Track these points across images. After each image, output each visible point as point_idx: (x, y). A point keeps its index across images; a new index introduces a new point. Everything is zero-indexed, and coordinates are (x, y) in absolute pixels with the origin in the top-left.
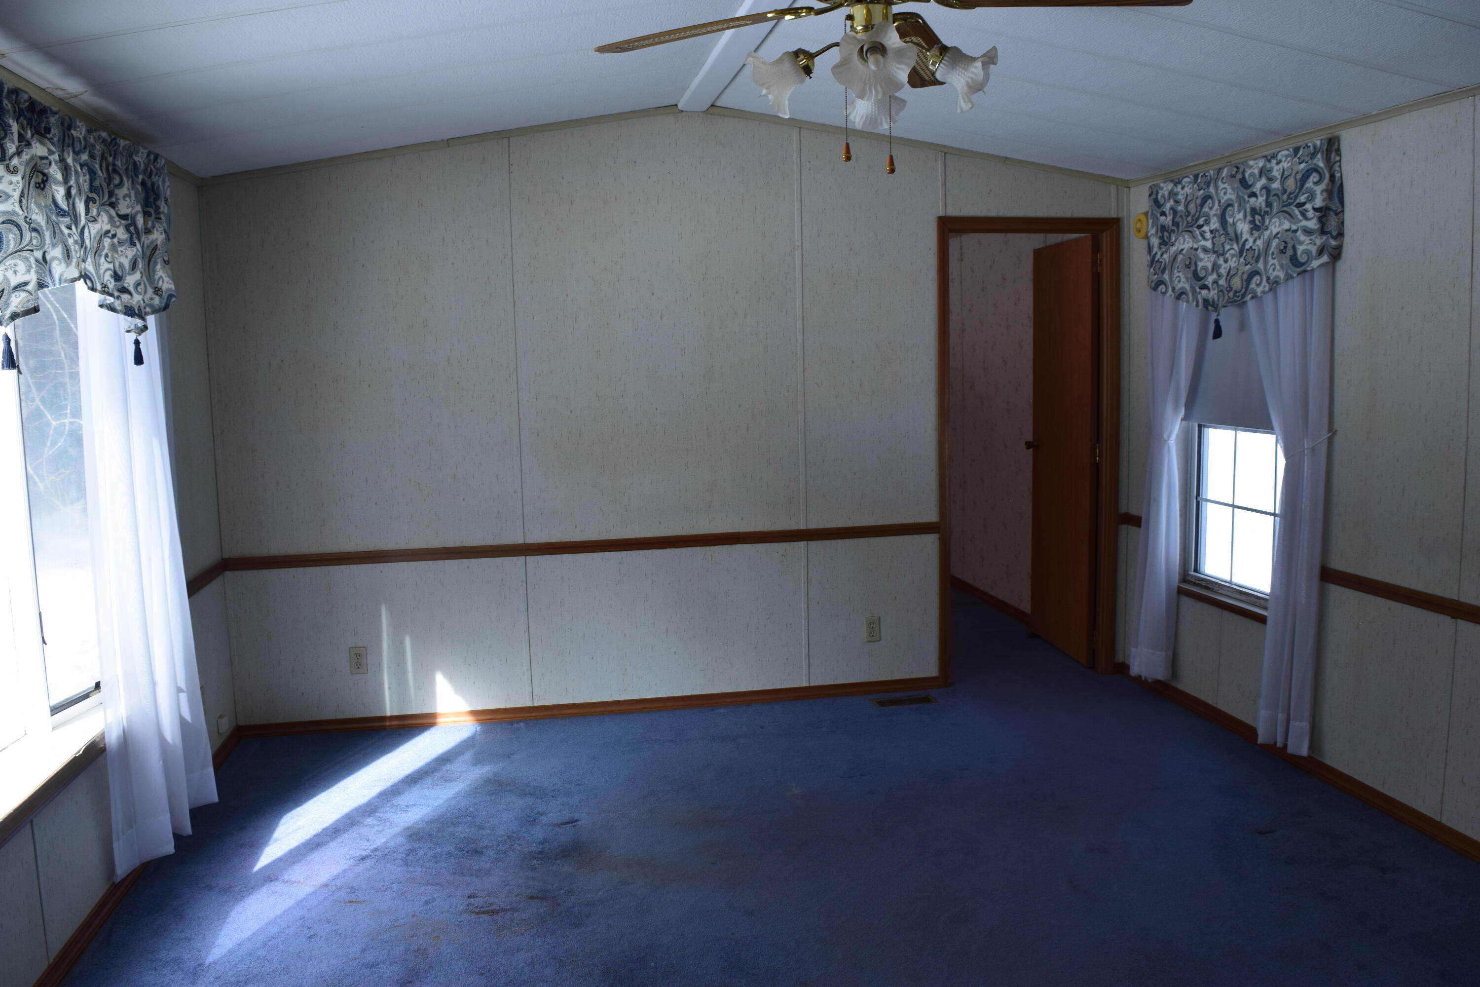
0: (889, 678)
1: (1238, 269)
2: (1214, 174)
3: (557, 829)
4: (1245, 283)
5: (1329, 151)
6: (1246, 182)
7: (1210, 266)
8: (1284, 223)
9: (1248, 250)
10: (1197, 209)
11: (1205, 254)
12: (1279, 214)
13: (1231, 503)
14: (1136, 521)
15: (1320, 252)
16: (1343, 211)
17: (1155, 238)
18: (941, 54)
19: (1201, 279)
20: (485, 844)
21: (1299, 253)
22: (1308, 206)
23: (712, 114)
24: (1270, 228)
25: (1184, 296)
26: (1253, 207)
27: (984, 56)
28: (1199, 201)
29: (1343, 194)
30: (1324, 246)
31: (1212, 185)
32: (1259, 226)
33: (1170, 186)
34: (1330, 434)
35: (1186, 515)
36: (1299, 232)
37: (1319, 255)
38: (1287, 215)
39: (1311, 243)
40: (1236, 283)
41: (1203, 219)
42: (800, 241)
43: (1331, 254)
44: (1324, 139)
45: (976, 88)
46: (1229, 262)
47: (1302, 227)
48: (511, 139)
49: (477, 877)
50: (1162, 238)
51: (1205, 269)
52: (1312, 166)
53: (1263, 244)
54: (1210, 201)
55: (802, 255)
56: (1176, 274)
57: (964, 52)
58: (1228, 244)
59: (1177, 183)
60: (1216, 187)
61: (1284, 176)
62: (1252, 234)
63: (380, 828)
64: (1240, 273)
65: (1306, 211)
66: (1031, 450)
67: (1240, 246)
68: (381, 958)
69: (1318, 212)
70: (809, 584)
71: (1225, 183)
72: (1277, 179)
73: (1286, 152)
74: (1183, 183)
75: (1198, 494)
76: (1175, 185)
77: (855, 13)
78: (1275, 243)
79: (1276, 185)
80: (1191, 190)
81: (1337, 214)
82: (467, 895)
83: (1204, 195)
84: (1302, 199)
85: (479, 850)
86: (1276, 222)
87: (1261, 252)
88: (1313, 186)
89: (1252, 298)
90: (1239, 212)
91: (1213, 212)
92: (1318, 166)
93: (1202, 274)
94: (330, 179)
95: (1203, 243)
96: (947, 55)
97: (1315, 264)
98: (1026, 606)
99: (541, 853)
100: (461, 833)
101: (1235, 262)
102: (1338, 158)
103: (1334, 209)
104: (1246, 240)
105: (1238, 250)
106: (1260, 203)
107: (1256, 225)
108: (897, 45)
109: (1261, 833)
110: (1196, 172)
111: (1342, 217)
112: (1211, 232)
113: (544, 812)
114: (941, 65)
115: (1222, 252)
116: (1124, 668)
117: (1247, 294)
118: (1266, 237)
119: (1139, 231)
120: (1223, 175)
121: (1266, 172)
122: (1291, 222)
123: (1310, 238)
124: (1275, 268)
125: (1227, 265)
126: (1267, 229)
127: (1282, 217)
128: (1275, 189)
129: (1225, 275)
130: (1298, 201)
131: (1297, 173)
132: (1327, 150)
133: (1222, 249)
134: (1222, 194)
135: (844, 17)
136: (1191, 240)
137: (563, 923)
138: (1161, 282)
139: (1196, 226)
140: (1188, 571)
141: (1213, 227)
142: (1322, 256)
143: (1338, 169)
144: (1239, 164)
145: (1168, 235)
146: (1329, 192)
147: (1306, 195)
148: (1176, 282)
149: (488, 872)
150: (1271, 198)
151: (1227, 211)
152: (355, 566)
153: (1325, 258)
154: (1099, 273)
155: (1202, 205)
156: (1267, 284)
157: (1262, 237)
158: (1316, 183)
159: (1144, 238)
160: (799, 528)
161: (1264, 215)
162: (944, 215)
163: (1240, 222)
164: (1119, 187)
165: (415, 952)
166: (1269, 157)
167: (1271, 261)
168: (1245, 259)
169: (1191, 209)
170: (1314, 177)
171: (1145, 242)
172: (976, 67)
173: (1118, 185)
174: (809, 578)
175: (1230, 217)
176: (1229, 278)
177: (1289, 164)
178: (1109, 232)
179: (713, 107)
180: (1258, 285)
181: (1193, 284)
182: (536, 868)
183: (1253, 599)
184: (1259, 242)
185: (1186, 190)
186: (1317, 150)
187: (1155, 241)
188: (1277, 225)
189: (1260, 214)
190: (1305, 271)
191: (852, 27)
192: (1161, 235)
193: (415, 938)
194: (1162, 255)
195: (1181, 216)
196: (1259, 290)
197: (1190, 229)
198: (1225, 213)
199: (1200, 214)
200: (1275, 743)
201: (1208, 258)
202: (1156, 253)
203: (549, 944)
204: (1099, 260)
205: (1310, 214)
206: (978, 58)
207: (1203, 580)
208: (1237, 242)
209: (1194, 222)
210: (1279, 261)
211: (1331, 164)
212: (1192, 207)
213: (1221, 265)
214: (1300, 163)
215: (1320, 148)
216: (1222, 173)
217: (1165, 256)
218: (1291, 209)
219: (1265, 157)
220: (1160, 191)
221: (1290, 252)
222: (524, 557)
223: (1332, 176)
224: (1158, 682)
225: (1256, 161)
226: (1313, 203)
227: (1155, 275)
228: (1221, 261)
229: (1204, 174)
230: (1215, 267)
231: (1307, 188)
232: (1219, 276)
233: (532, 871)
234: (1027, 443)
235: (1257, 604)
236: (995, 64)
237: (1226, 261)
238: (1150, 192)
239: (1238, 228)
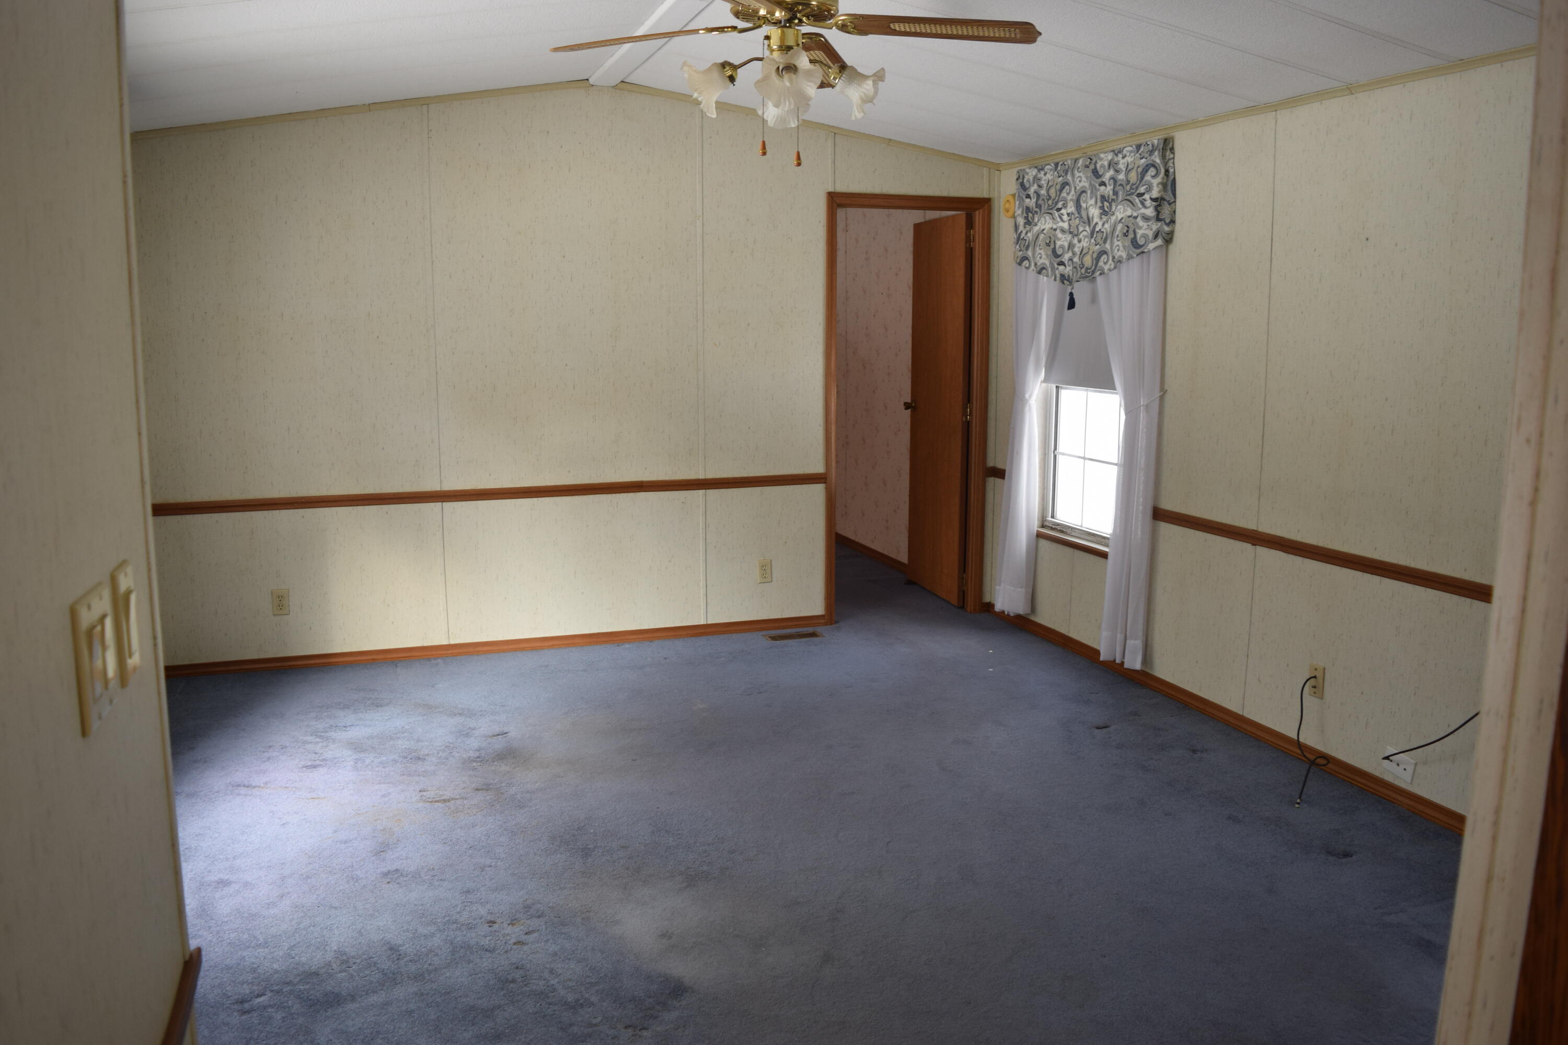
0: (779, 617)
1: (1089, 249)
2: (1071, 163)
3: (490, 739)
4: (1094, 261)
5: (1164, 149)
6: (1097, 172)
7: (1066, 244)
8: (1127, 210)
9: (1098, 232)
10: (1057, 195)
11: (1062, 234)
12: (1123, 202)
13: (1083, 456)
14: (1000, 473)
15: (1156, 236)
16: (1175, 202)
17: (1021, 218)
18: (840, 72)
19: (1059, 256)
20: (426, 753)
21: (1138, 236)
22: (1147, 196)
23: (621, 89)
24: (1116, 213)
25: (1044, 271)
26: (1102, 194)
27: (874, 75)
28: (1058, 187)
29: (1175, 187)
30: (1159, 231)
31: (1069, 173)
32: (1107, 212)
33: (1034, 172)
34: (1162, 393)
35: (1045, 467)
36: (1139, 218)
37: (1155, 239)
38: (1130, 204)
39: (1148, 228)
40: (1088, 261)
41: (1061, 203)
42: (701, 211)
43: (1164, 239)
44: (1161, 139)
45: (868, 100)
46: (1082, 242)
47: (1142, 214)
48: (429, 105)
49: (424, 776)
50: (1026, 218)
51: (1062, 248)
52: (1150, 162)
53: (1110, 227)
54: (1067, 187)
55: (703, 225)
56: (1038, 251)
57: (859, 71)
58: (1082, 226)
59: (1040, 169)
60: (1073, 175)
61: (1128, 169)
62: (1101, 218)
63: (325, 744)
64: (1091, 252)
65: (1145, 200)
66: (909, 410)
67: (1091, 228)
68: (352, 836)
69: (1155, 202)
70: (707, 529)
71: (1080, 172)
72: (1123, 171)
73: (1130, 149)
74: (1046, 170)
75: (1055, 449)
76: (1039, 171)
77: (772, 34)
78: (1119, 227)
79: (1121, 177)
80: (1052, 177)
81: (1170, 204)
82: (419, 790)
83: (1063, 182)
84: (1142, 190)
85: (421, 757)
86: (1121, 208)
87: (1108, 234)
88: (1150, 179)
89: (1101, 274)
90: (1091, 198)
91: (1069, 197)
92: (1155, 162)
93: (1059, 252)
94: (253, 138)
95: (1061, 224)
96: (845, 72)
97: (1151, 246)
98: (904, 558)
99: (478, 757)
100: (402, 745)
101: (1087, 242)
102: (1172, 156)
103: (1168, 199)
104: (1096, 224)
105: (1089, 232)
106: (1109, 191)
107: (1104, 210)
108: (807, 67)
109: (1098, 728)
110: (1057, 161)
111: (1174, 207)
112: (1068, 214)
113: (475, 727)
114: (840, 80)
115: (1076, 233)
116: (989, 607)
117: (1097, 270)
118: (1112, 221)
119: (1007, 211)
120: (1079, 165)
121: (1114, 164)
122: (1132, 209)
123: (1148, 224)
124: (1119, 248)
125: (1081, 245)
126: (1113, 214)
127: (1125, 205)
128: (1120, 180)
129: (1079, 253)
130: (1138, 192)
131: (1138, 167)
132: (1163, 149)
133: (1077, 230)
134: (1077, 182)
135: (763, 38)
136: (1051, 221)
137: (509, 806)
138: (1025, 258)
139: (1055, 209)
140: (1046, 518)
141: (1069, 210)
142: (1157, 240)
143: (1172, 165)
144: (1092, 156)
145: (1031, 215)
146: (1164, 185)
147: (1145, 187)
148: (1038, 258)
149: (434, 773)
150: (1118, 188)
151: (1082, 197)
152: (278, 511)
153: (1159, 242)
154: (972, 248)
155: (1061, 190)
156: (1112, 263)
157: (1109, 222)
158: (1153, 177)
159: (1011, 217)
160: (698, 478)
161: (1111, 203)
162: (833, 191)
163: (1092, 207)
164: (991, 170)
165: (381, 831)
166: (1116, 152)
167: (1116, 243)
168: (1095, 240)
169: (1052, 194)
170: (1152, 171)
171: (1012, 221)
172: (867, 84)
173: (990, 169)
174: (707, 524)
175: (1084, 203)
176: (1081, 256)
177: (1133, 159)
178: (981, 210)
179: (622, 83)
180: (1105, 263)
181: (1052, 261)
182: (476, 768)
183: (1100, 539)
184: (1107, 226)
185: (1048, 176)
186: (1155, 148)
187: (1021, 221)
188: (1121, 212)
189: (1108, 201)
190: (1143, 252)
191: (769, 45)
192: (1026, 215)
193: (379, 822)
194: (1026, 233)
195: (1043, 200)
196: (1106, 267)
197: (1050, 211)
198: (1080, 199)
199: (1059, 198)
200: (1115, 660)
201: (1065, 238)
202: (1022, 232)
203: (499, 820)
204: (972, 236)
205: (1148, 203)
206: (869, 77)
207: (1058, 525)
208: (1089, 226)
209: (1054, 205)
210: (1122, 243)
211: (1167, 160)
212: (1052, 192)
213: (1076, 245)
214: (1142, 158)
215: (1158, 146)
216: (1078, 163)
217: (1029, 235)
218: (1133, 198)
219: (1113, 151)
220: (1026, 176)
221: (1131, 236)
222: (441, 503)
223: (1167, 171)
224: (1019, 617)
225: (1106, 154)
226: (1151, 194)
227: (1020, 251)
228: (1075, 241)
229: (1064, 163)
230: (1071, 246)
231: (1146, 180)
232: (1074, 254)
233: (473, 771)
234: (905, 404)
235: (1103, 544)
236: (883, 81)
237: (1080, 241)
238: (1018, 176)
239: (1090, 213)
